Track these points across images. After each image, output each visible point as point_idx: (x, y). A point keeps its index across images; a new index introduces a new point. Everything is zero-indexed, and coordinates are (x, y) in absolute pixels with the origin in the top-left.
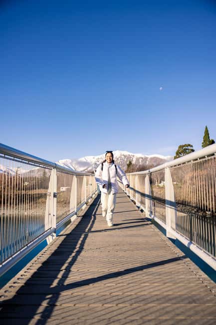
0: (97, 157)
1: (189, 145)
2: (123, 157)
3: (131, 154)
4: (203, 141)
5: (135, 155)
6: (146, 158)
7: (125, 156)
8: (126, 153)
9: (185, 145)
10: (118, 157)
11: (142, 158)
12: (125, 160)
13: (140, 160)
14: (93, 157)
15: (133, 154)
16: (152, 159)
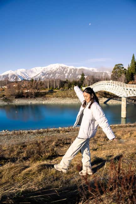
0: (43, 68)
1: (121, 65)
2: (61, 68)
3: (66, 66)
4: (131, 63)
5: (69, 67)
6: (76, 69)
7: (62, 67)
8: (63, 65)
9: (119, 65)
10: (57, 68)
11: (74, 69)
12: (63, 70)
13: (73, 70)
14: (40, 67)
15: (67, 66)
16: (80, 70)
